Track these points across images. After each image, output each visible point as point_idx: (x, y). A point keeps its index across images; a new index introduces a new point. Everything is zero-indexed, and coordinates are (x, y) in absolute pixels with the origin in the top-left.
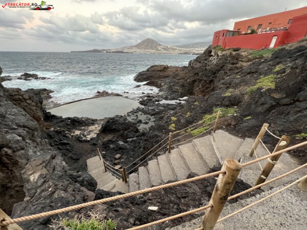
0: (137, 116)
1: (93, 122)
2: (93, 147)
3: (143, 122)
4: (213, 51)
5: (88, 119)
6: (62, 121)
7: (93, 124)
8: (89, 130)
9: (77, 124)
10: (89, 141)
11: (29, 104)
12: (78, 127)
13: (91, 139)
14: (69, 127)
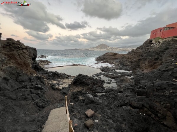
0: (100, 77)
1: (68, 77)
3: (106, 82)
4: (153, 40)
5: (64, 74)
6: (47, 73)
7: (67, 78)
8: (63, 82)
9: (56, 76)
10: (61, 89)
11: (24, 52)
12: (56, 79)
13: (63, 88)
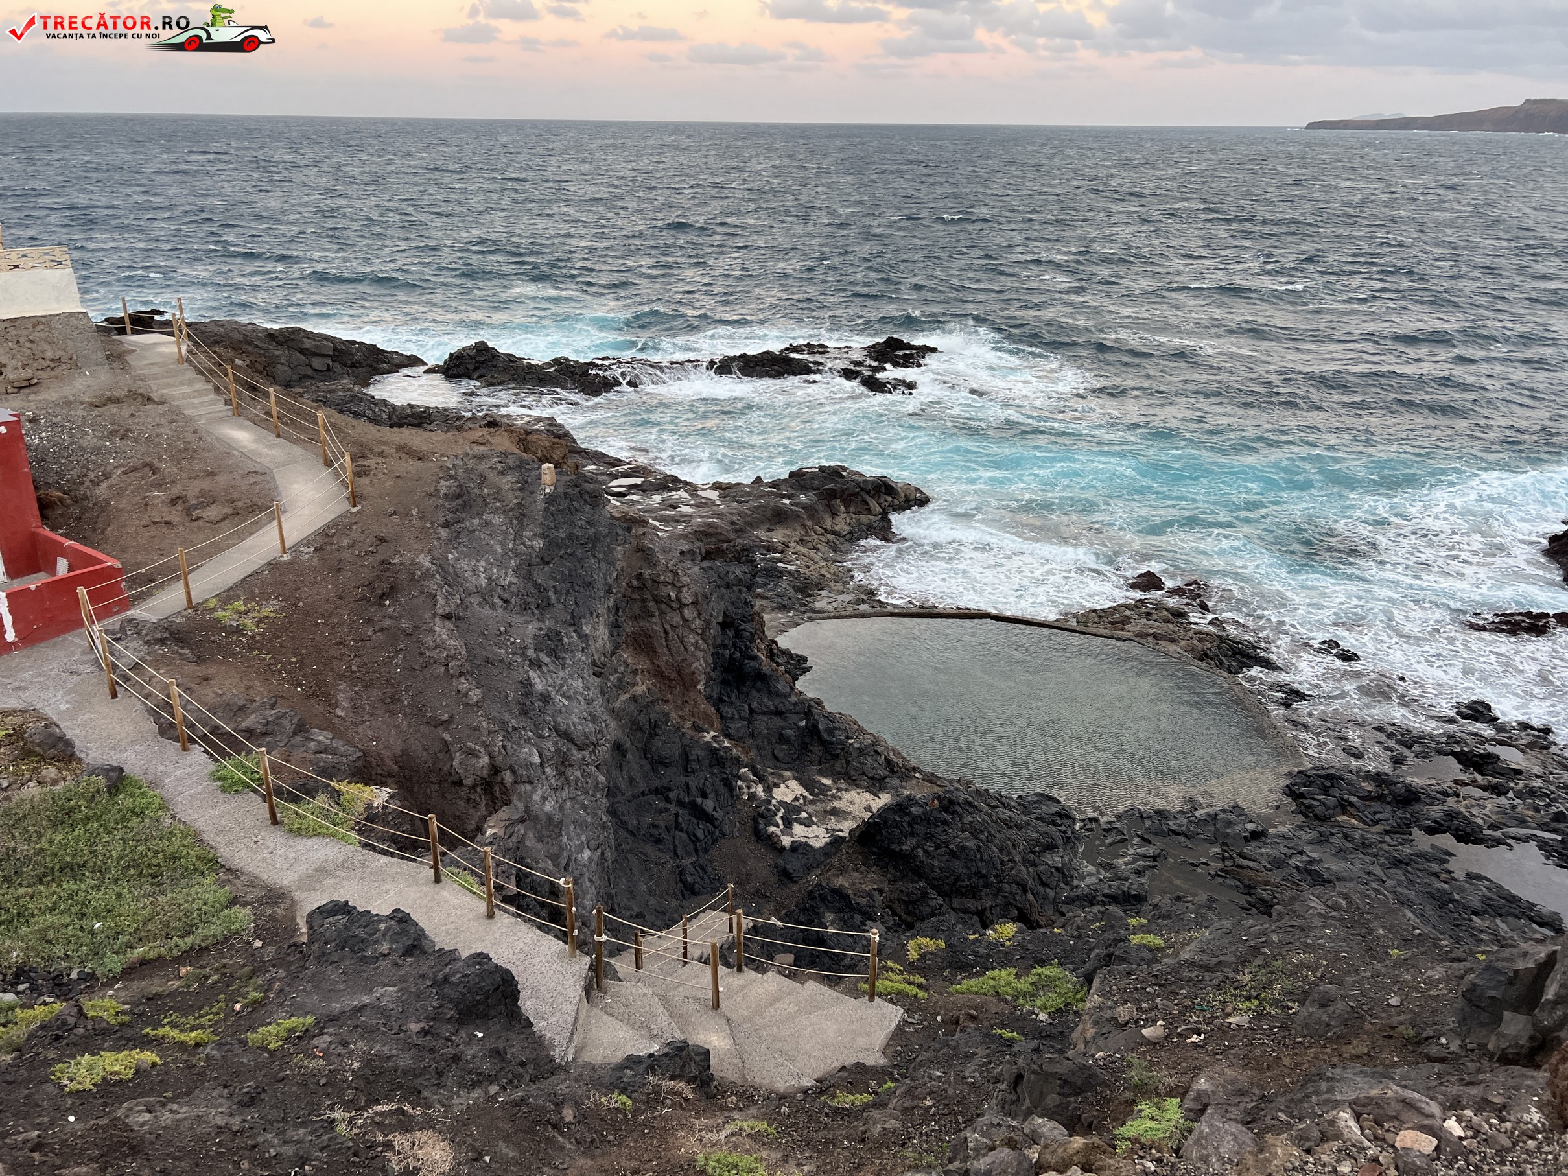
2: (773, 880)
7: (877, 784)
8: (834, 804)
10: (783, 848)
12: (812, 770)
13: (796, 847)
14: (782, 750)
